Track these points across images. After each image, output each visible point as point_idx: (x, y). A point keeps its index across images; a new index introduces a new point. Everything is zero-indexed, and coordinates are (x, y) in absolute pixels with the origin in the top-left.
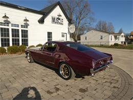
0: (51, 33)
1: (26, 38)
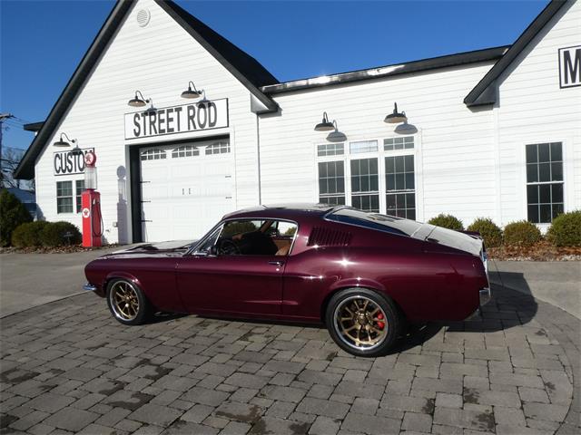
0: (558, 146)
1: (408, 191)
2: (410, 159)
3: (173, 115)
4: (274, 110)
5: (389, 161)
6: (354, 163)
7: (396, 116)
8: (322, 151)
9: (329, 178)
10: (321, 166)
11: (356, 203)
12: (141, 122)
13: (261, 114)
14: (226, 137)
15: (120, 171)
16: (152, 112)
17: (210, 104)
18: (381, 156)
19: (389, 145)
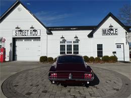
0: (102, 45)
1: (77, 51)
2: (78, 45)
3: (26, 32)
6: (67, 45)
7: (76, 37)
8: (61, 42)
9: (62, 47)
10: (61, 45)
11: (67, 53)
12: (17, 33)
13: (48, 34)
14: (40, 38)
16: (21, 31)
17: (36, 31)
18: (73, 44)
19: (74, 42)
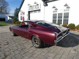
1: (67, 19)
4: (47, 5)
5: (64, 13)
6: (59, 14)
7: (66, 5)
8: (54, 12)
9: (54, 16)
10: (53, 14)
12: (30, 8)
13: (45, 6)
14: (40, 10)
15: (27, 15)
16: (31, 6)
17: (38, 5)
19: (65, 11)
